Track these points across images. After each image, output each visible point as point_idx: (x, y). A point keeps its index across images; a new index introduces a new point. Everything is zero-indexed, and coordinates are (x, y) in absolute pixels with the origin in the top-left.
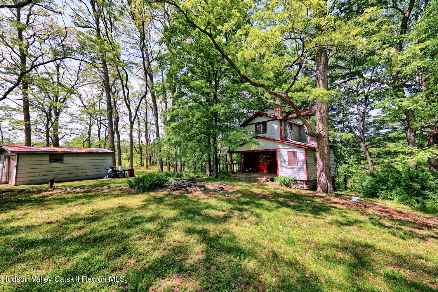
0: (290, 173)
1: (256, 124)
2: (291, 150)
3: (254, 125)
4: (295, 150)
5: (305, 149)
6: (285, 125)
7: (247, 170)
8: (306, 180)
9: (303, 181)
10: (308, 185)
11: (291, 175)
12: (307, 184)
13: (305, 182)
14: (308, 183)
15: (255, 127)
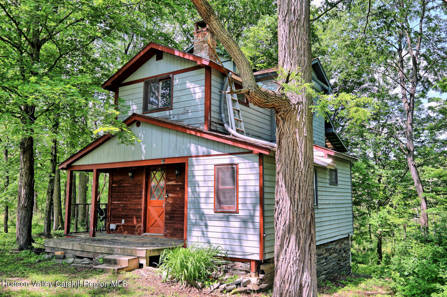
0: (219, 235)
1: (148, 82)
2: (226, 160)
3: (142, 84)
4: (236, 159)
5: (260, 155)
6: (222, 88)
7: (113, 226)
8: (257, 258)
9: (250, 261)
10: (261, 276)
11: (221, 242)
12: (259, 271)
13: (253, 264)
14: (262, 267)
15: (142, 90)
